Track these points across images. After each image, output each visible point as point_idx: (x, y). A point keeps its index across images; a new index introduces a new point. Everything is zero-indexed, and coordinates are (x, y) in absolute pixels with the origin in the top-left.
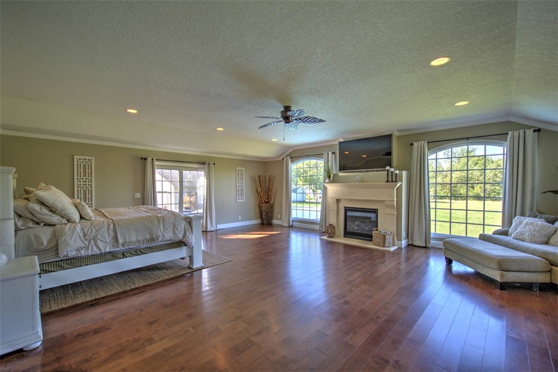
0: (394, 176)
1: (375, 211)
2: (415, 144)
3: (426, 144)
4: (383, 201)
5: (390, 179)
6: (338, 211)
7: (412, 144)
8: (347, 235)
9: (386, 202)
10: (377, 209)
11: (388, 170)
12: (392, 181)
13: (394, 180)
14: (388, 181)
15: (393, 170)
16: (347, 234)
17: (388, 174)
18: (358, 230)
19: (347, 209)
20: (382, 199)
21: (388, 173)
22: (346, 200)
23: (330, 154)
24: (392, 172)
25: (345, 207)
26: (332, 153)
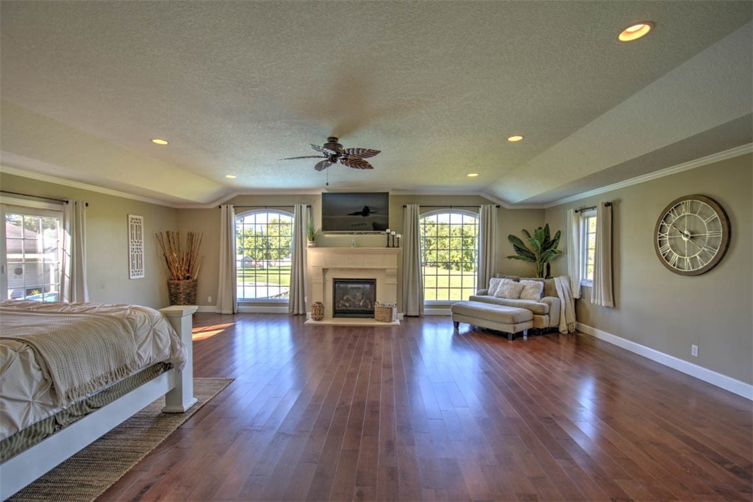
0: (396, 240)
1: (372, 282)
2: (409, 207)
3: (419, 208)
4: (385, 269)
5: (391, 244)
6: (324, 284)
7: (405, 207)
8: (337, 315)
9: (387, 270)
10: (375, 280)
11: (388, 234)
12: (393, 246)
13: (396, 244)
14: (388, 246)
15: (393, 233)
16: (337, 313)
17: (388, 238)
18: (350, 307)
19: (336, 281)
20: (383, 267)
21: (388, 236)
22: (335, 269)
23: (304, 207)
24: (393, 236)
25: (334, 279)
26: (307, 207)
